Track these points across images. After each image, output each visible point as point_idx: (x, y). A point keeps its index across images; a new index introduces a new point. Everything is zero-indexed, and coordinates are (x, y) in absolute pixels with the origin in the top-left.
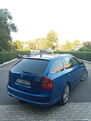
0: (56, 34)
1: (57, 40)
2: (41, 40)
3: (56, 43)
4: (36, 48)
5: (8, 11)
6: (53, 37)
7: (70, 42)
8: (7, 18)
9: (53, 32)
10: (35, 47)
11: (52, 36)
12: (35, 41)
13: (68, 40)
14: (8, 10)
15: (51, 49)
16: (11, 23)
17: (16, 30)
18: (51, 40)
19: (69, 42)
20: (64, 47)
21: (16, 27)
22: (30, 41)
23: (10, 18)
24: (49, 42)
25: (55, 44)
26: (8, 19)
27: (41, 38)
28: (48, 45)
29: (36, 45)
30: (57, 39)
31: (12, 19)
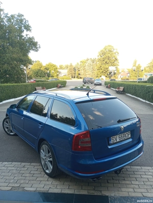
0: (114, 51)
1: (116, 62)
2: (89, 61)
3: (114, 67)
4: (80, 76)
5: (23, 18)
6: (110, 56)
7: (139, 65)
8: (23, 28)
9: (109, 48)
10: (79, 74)
11: (107, 55)
12: (79, 64)
13: (135, 62)
14: (23, 15)
15: (106, 77)
16: (28, 36)
17: (37, 48)
18: (106, 63)
19: (137, 65)
20: (128, 75)
21: (37, 42)
22: (71, 64)
23: (28, 28)
24: (102, 66)
25: (112, 69)
26: (23, 31)
27: (91, 59)
28: (101, 71)
29: (80, 71)
30: (116, 59)
31: (30, 30)
